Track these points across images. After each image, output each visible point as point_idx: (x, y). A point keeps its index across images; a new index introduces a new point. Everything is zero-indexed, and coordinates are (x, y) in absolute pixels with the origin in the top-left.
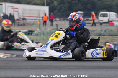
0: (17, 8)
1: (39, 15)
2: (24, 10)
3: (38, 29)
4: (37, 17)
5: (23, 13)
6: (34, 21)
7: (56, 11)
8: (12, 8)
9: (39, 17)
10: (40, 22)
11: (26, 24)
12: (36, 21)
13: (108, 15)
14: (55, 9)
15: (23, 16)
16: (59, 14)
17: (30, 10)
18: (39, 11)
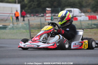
1: (12, 12)
3: (11, 24)
4: (10, 14)
6: (8, 18)
7: (27, 8)
9: (12, 14)
10: (12, 18)
12: (9, 17)
13: (72, 11)
14: (26, 7)
16: (29, 11)
17: (4, 7)
18: (12, 8)
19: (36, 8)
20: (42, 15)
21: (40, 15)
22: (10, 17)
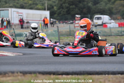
0: (22, 13)
1: (41, 19)
2: (28, 14)
4: (40, 21)
5: (27, 17)
7: (56, 15)
8: (17, 13)
10: (42, 25)
11: (29, 27)
13: (102, 18)
14: (55, 13)
15: (27, 20)
16: (58, 18)
17: (33, 14)
18: (41, 15)
19: (65, 15)
20: (71, 22)
21: (69, 22)
22: (40, 24)
